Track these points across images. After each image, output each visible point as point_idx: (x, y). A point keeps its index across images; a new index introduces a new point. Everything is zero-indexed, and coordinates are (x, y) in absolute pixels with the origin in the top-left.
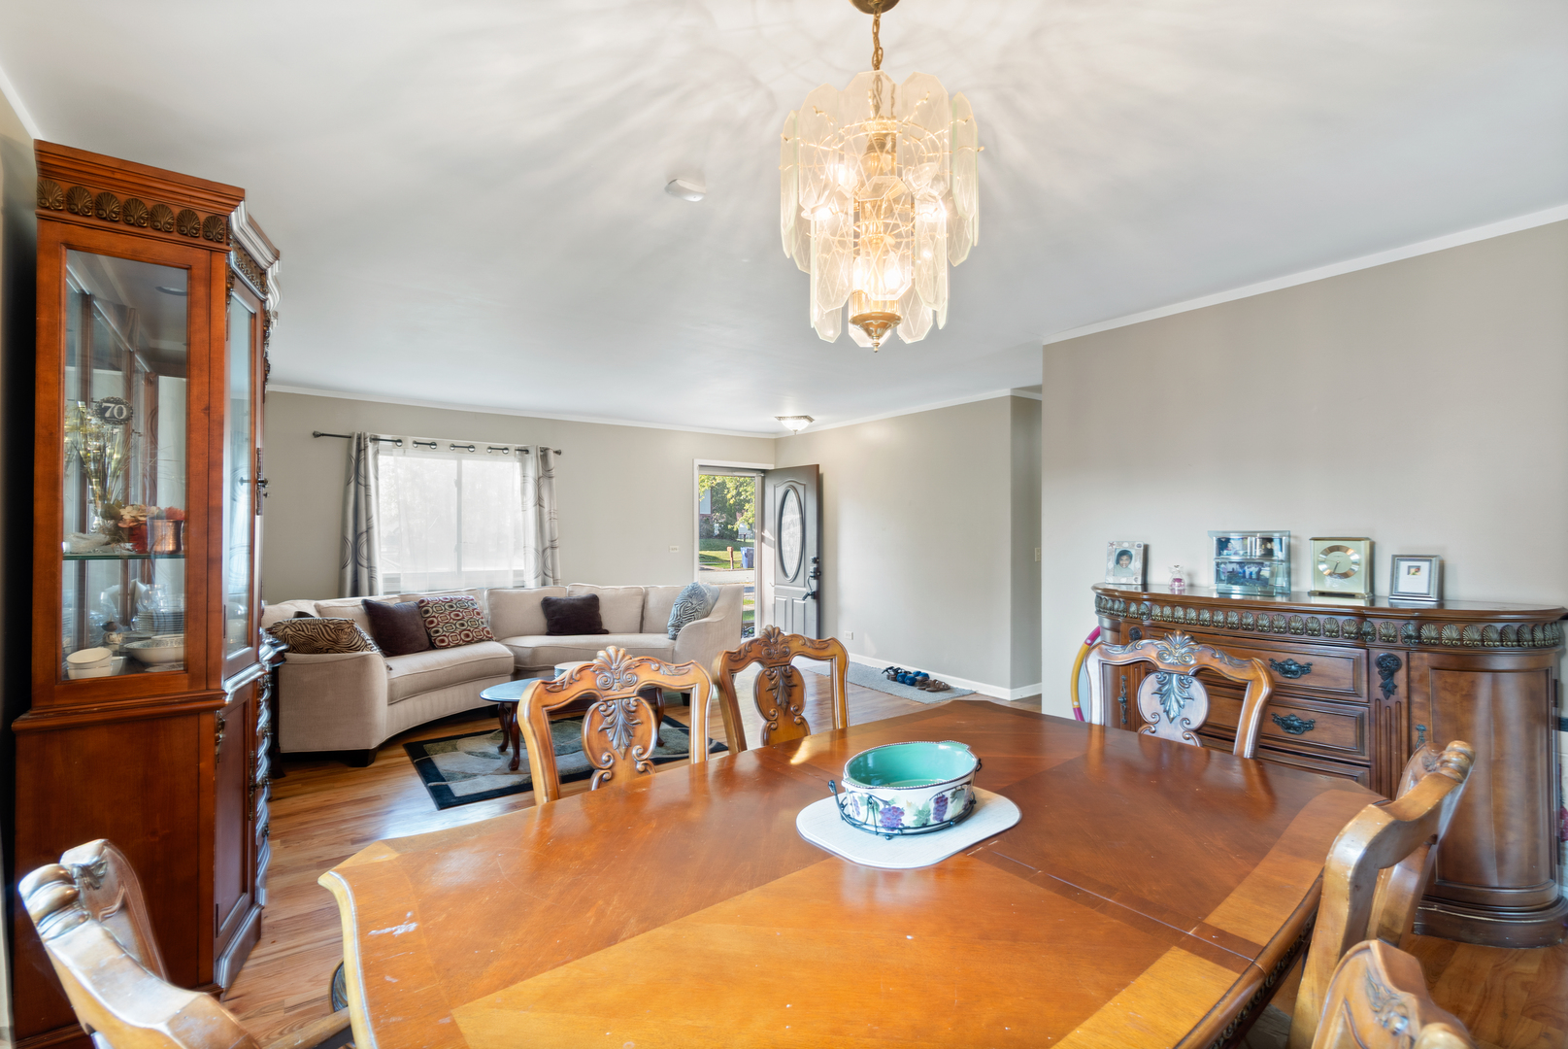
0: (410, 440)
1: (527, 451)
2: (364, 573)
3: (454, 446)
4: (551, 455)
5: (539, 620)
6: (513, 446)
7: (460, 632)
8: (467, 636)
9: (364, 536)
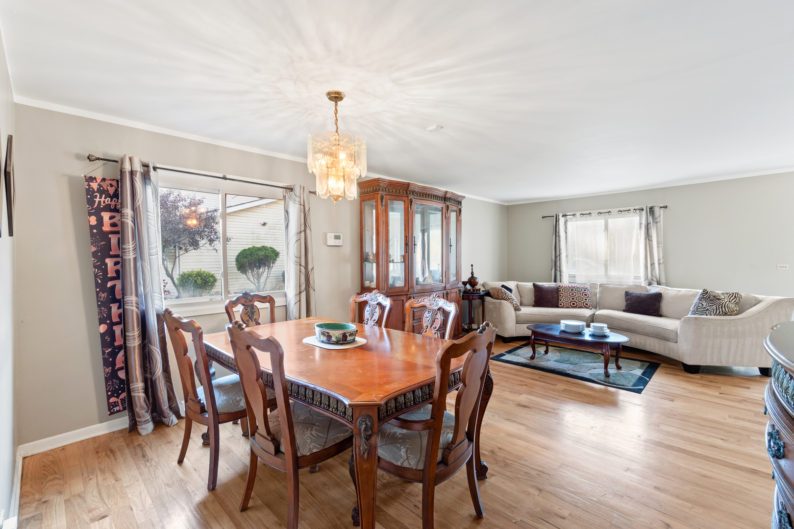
0: (578, 214)
1: (643, 210)
2: (558, 273)
3: (601, 213)
4: (657, 211)
5: (623, 303)
6: (632, 208)
7: (571, 302)
8: (574, 304)
9: (558, 257)
